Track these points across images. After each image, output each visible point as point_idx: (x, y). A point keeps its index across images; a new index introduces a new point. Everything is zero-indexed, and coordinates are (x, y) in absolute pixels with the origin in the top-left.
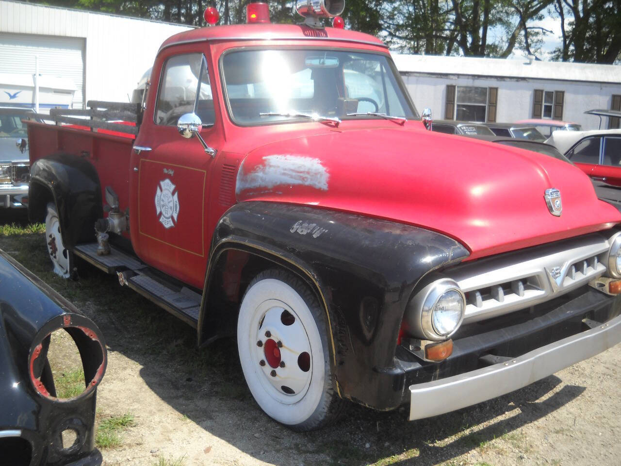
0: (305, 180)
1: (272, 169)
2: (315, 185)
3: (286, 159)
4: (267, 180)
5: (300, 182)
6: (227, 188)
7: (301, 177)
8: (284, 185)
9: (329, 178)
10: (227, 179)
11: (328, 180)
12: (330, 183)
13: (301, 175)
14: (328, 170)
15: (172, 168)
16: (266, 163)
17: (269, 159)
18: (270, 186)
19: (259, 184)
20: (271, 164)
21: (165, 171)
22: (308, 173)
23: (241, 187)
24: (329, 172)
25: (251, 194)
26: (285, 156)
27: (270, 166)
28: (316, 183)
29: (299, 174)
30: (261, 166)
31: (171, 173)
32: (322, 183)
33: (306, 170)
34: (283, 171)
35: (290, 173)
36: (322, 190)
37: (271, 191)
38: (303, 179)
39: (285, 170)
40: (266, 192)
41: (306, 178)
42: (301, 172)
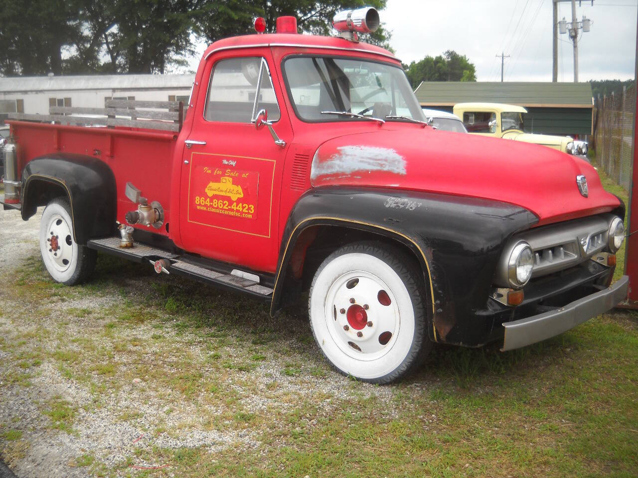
0: (384, 166)
1: (348, 158)
2: (394, 170)
3: (361, 149)
4: (345, 167)
5: (379, 168)
6: (300, 175)
7: (379, 164)
8: (362, 171)
9: (406, 164)
10: (300, 167)
11: (405, 165)
12: (408, 168)
13: (380, 162)
14: (404, 158)
15: (233, 159)
16: (342, 152)
17: (344, 149)
18: (348, 171)
19: (336, 170)
20: (348, 153)
21: (225, 162)
22: (386, 160)
23: (317, 173)
24: (406, 160)
25: (328, 179)
26: (360, 147)
27: (347, 155)
28: (395, 169)
29: (377, 161)
30: (337, 155)
31: (233, 163)
32: (400, 167)
33: (384, 158)
34: (360, 159)
35: (368, 160)
36: (400, 174)
37: (349, 176)
38: (381, 165)
39: (362, 158)
40: (344, 177)
41: (384, 164)
42: (379, 160)
